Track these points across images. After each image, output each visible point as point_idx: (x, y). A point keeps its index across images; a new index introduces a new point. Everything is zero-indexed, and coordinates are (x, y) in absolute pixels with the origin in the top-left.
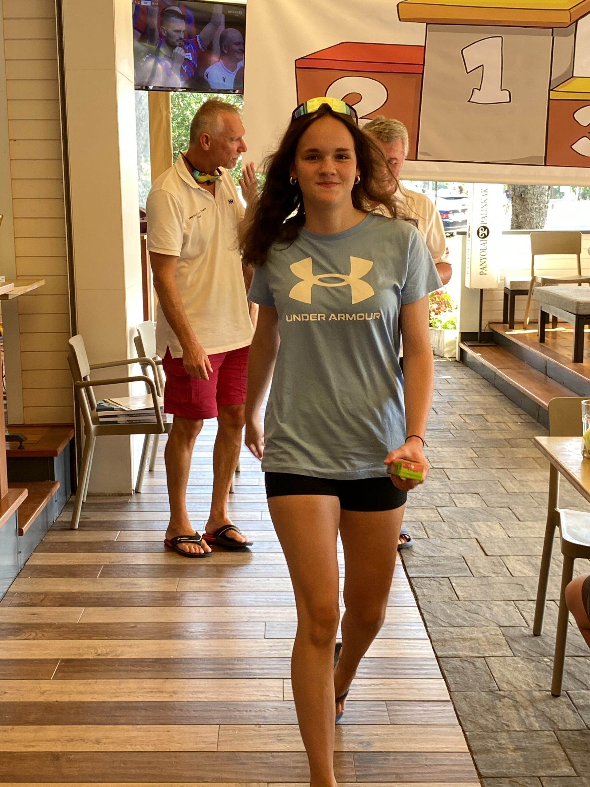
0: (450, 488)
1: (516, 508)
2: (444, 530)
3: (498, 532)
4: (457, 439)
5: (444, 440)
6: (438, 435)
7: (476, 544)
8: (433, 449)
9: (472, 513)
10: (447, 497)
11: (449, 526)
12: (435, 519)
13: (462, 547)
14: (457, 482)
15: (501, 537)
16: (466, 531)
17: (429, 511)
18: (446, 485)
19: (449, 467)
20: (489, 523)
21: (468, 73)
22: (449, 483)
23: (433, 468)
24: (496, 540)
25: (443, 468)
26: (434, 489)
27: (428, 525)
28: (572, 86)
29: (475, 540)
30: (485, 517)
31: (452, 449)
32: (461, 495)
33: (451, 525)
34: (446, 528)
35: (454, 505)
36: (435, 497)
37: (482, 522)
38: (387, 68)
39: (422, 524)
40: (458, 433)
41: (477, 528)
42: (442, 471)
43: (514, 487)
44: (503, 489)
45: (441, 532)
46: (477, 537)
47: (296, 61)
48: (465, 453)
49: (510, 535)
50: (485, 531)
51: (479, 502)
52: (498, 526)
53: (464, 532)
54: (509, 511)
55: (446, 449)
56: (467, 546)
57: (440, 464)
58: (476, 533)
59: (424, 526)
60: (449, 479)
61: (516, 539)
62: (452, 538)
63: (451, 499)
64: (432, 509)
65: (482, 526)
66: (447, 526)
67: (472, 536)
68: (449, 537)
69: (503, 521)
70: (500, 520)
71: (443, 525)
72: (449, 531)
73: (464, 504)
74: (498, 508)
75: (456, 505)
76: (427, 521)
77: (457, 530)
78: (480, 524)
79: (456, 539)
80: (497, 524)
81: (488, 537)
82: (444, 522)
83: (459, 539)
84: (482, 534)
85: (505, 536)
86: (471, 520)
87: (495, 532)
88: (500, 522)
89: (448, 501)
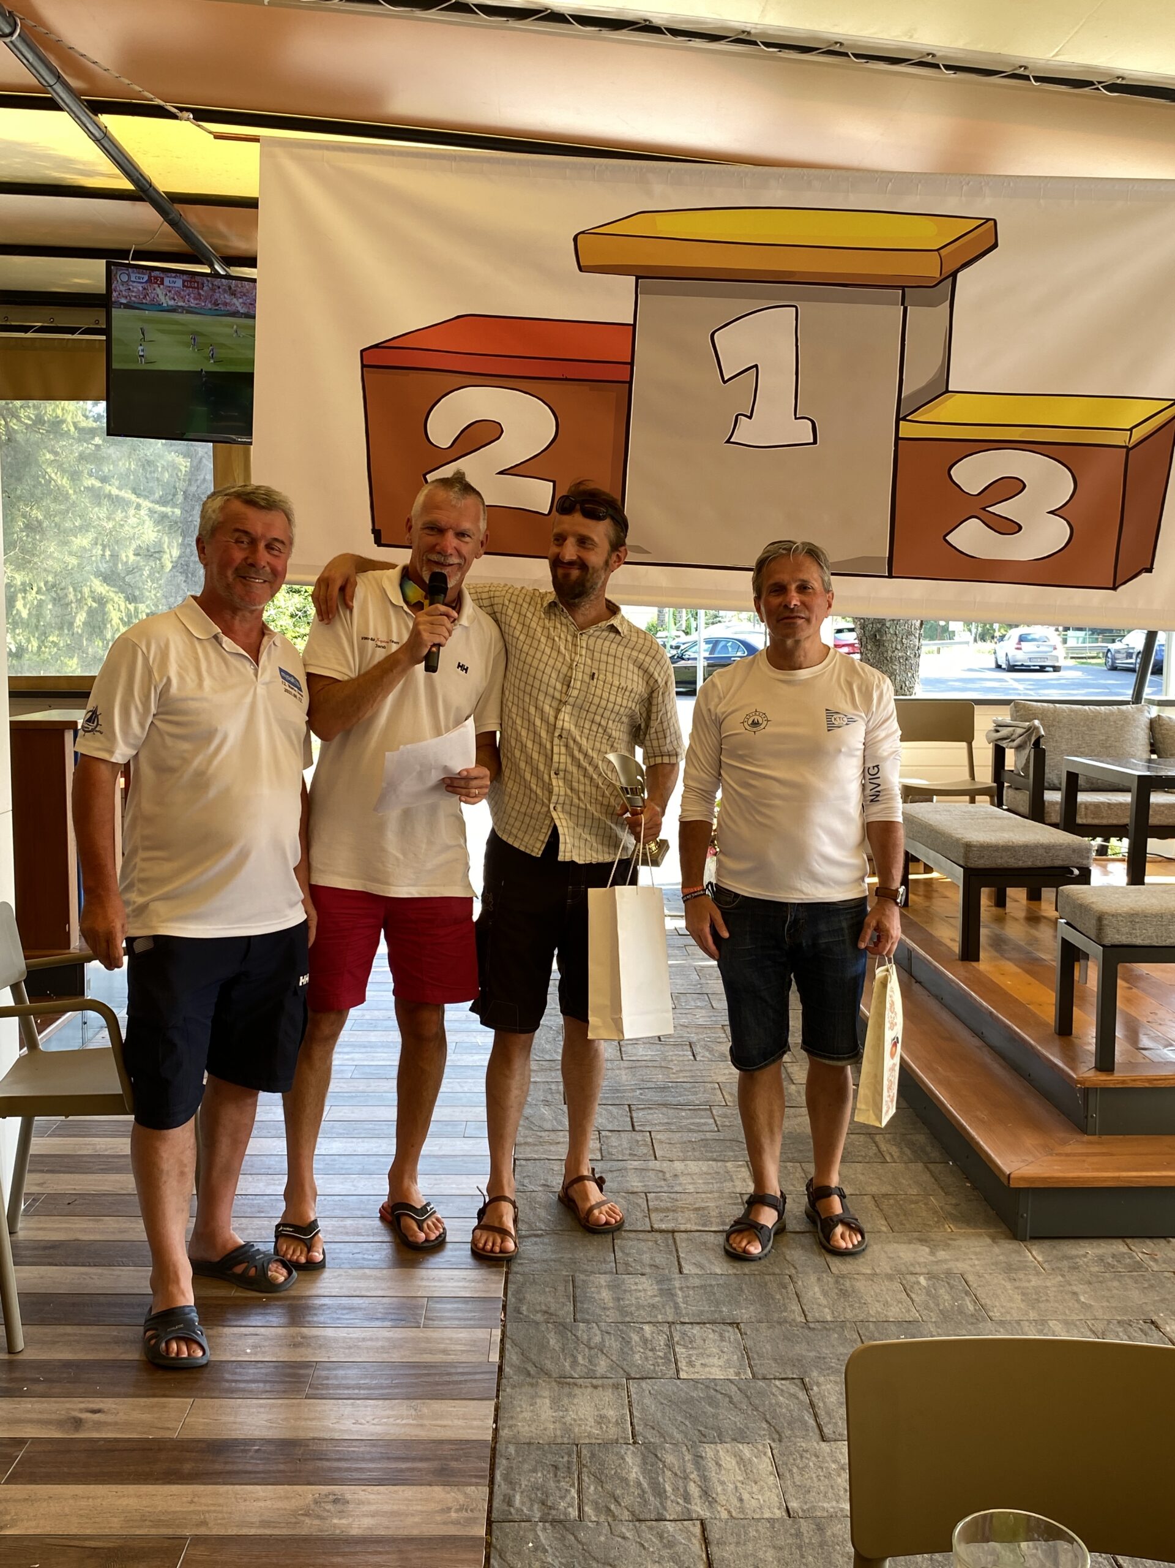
0: (676, 1307)
1: (818, 1384)
2: (625, 1480)
3: (762, 1490)
4: (721, 1136)
5: (694, 1137)
6: (685, 1122)
7: (696, 1546)
8: (666, 1164)
9: (712, 1402)
10: (662, 1340)
11: (644, 1462)
12: (613, 1432)
14: (697, 1282)
15: (767, 1515)
16: (681, 1483)
17: (608, 1395)
18: (668, 1293)
19: (689, 1227)
20: (746, 1451)
21: (725, 382)
22: (677, 1284)
23: (653, 1230)
24: (753, 1533)
25: (673, 1232)
26: (639, 1307)
27: (593, 1455)
28: (946, 410)
29: (697, 1530)
30: (738, 1420)
31: (704, 1166)
32: (696, 1330)
33: (651, 1459)
34: (634, 1472)
35: (672, 1372)
36: (635, 1338)
37: (728, 1446)
38: (556, 370)
39: (579, 1457)
40: (725, 1116)
41: (713, 1475)
42: (671, 1241)
43: (825, 1302)
44: (796, 1308)
45: (618, 1492)
46: (705, 1514)
47: (362, 351)
48: (732, 1181)
49: (794, 1505)
50: (731, 1486)
51: (735, 1357)
52: (764, 1465)
53: (676, 1489)
54: (802, 1396)
55: (693, 1166)
56: (673, 1559)
57: (671, 1216)
58: (706, 1493)
59: (579, 1461)
60: (681, 1272)
61: (805, 1526)
62: (642, 1517)
63: (670, 1344)
64: (616, 1387)
65: (729, 1462)
66: (638, 1460)
67: (694, 1507)
68: (633, 1513)
69: (780, 1441)
70: (776, 1436)
71: (629, 1459)
72: (639, 1484)
73: (698, 1368)
74: (777, 1383)
75: (678, 1371)
76: (593, 1441)
77: (661, 1480)
78: (721, 1453)
79: (649, 1523)
80: (765, 1454)
81: (734, 1514)
82: (635, 1443)
83: (656, 1520)
84: (721, 1499)
85: (779, 1509)
86: (705, 1436)
87: (755, 1488)
88: (773, 1445)
89: (661, 1354)
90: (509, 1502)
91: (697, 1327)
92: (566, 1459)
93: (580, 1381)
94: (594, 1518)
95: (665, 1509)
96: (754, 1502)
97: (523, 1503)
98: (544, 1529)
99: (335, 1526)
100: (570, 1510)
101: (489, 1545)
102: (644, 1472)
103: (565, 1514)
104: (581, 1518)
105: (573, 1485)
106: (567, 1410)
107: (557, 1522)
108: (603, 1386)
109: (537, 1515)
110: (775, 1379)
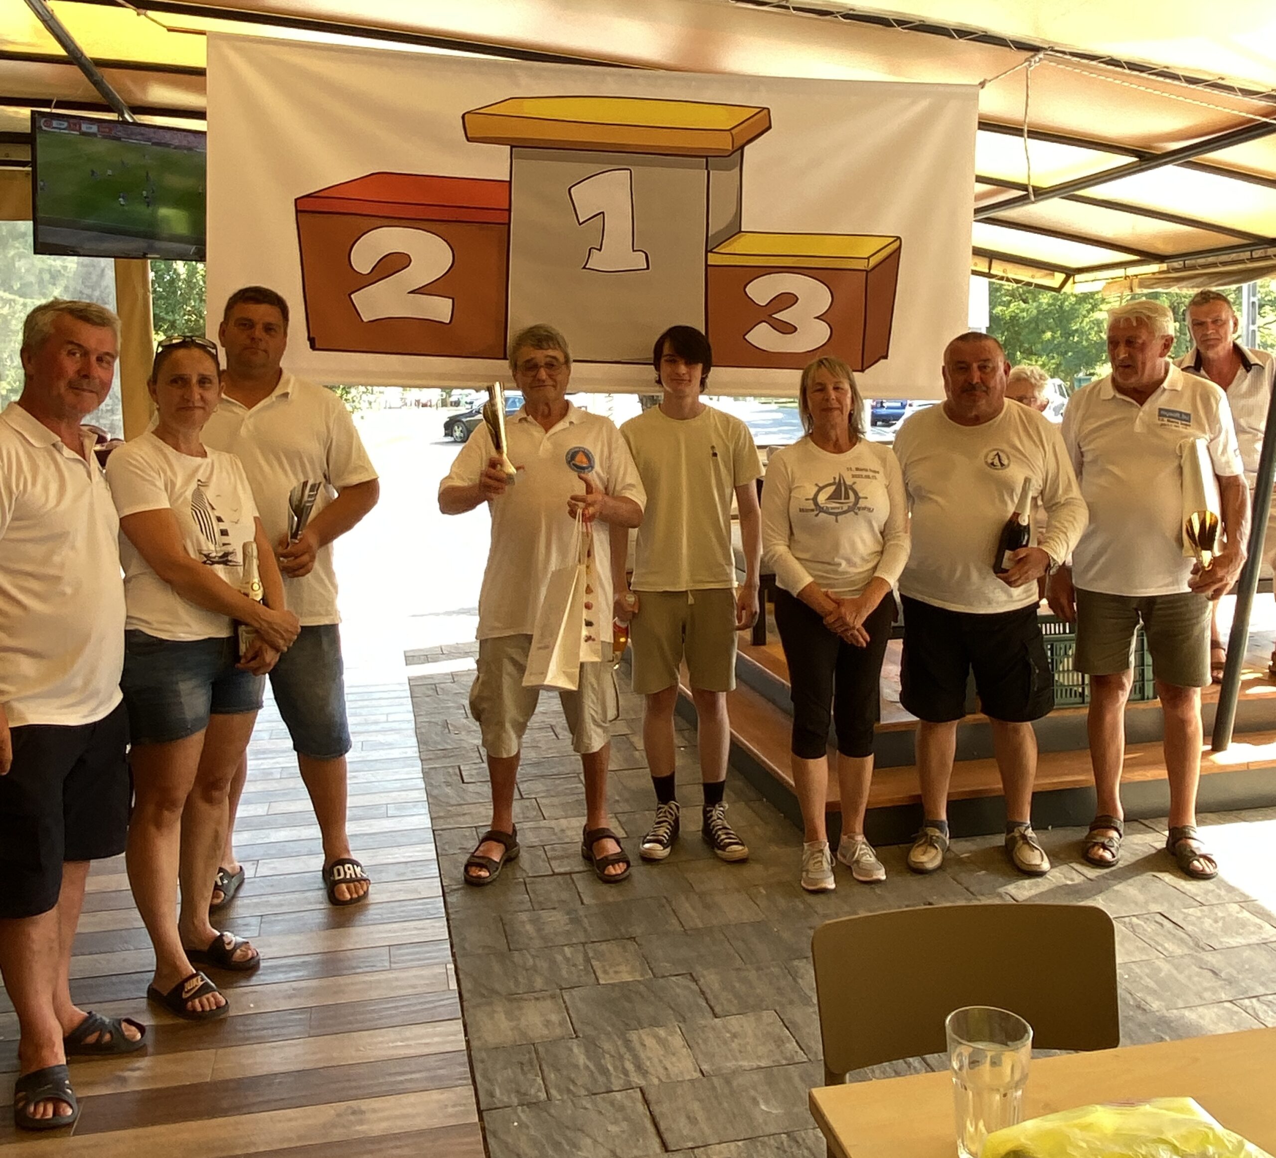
0: (585, 931)
1: (704, 976)
2: (576, 1066)
3: (679, 1060)
6: (560, 788)
7: (641, 1107)
8: (553, 823)
9: (629, 999)
10: (580, 959)
11: (587, 1050)
12: (558, 1032)
13: (615, 1122)
14: (596, 909)
15: (688, 1077)
16: (618, 1063)
17: (549, 1004)
18: (577, 921)
19: (581, 868)
20: (662, 1032)
21: (580, 224)
22: (581, 913)
23: (554, 874)
24: (679, 1091)
25: (570, 873)
26: (556, 934)
27: (547, 1051)
28: (740, 245)
29: (639, 1095)
30: (651, 1011)
32: (604, 947)
33: (592, 1047)
34: (582, 1059)
35: (593, 980)
36: (559, 958)
37: (647, 1030)
39: (537, 1053)
41: (640, 1050)
42: (570, 881)
43: (695, 915)
44: (674, 921)
45: (573, 1076)
46: (642, 1083)
47: (296, 200)
49: (705, 1067)
50: (656, 1060)
51: (637, 962)
52: (677, 1041)
53: (615, 1068)
54: (693, 986)
56: (625, 1119)
57: (565, 862)
58: (639, 1067)
59: (538, 1056)
60: (582, 903)
61: (717, 1081)
62: (595, 1091)
63: (587, 960)
64: (553, 997)
65: (650, 1042)
66: (582, 1050)
67: (632, 1079)
68: (587, 1090)
69: (685, 1021)
70: (681, 1019)
71: (576, 1050)
72: (587, 1067)
73: (612, 974)
74: (674, 978)
75: (597, 979)
76: (546, 1040)
77: (602, 1061)
78: (644, 1036)
79: (602, 1095)
80: (676, 1032)
81: (664, 1080)
82: (577, 1037)
83: (607, 1092)
84: (651, 1070)
85: (695, 1071)
86: (627, 1024)
87: (674, 1059)
88: (680, 1025)
89: (582, 967)
90: (492, 1095)
91: (604, 944)
92: (527, 1056)
93: (525, 996)
94: (559, 1098)
95: (611, 1083)
96: (676, 1069)
97: (502, 1094)
98: (523, 1111)
99: (358, 1131)
100: (539, 1094)
101: (483, 1129)
102: (589, 1058)
103: (537, 1097)
104: (549, 1098)
105: (537, 1075)
106: (519, 1019)
107: (532, 1105)
108: (544, 998)
109: (515, 1101)
110: (671, 975)
